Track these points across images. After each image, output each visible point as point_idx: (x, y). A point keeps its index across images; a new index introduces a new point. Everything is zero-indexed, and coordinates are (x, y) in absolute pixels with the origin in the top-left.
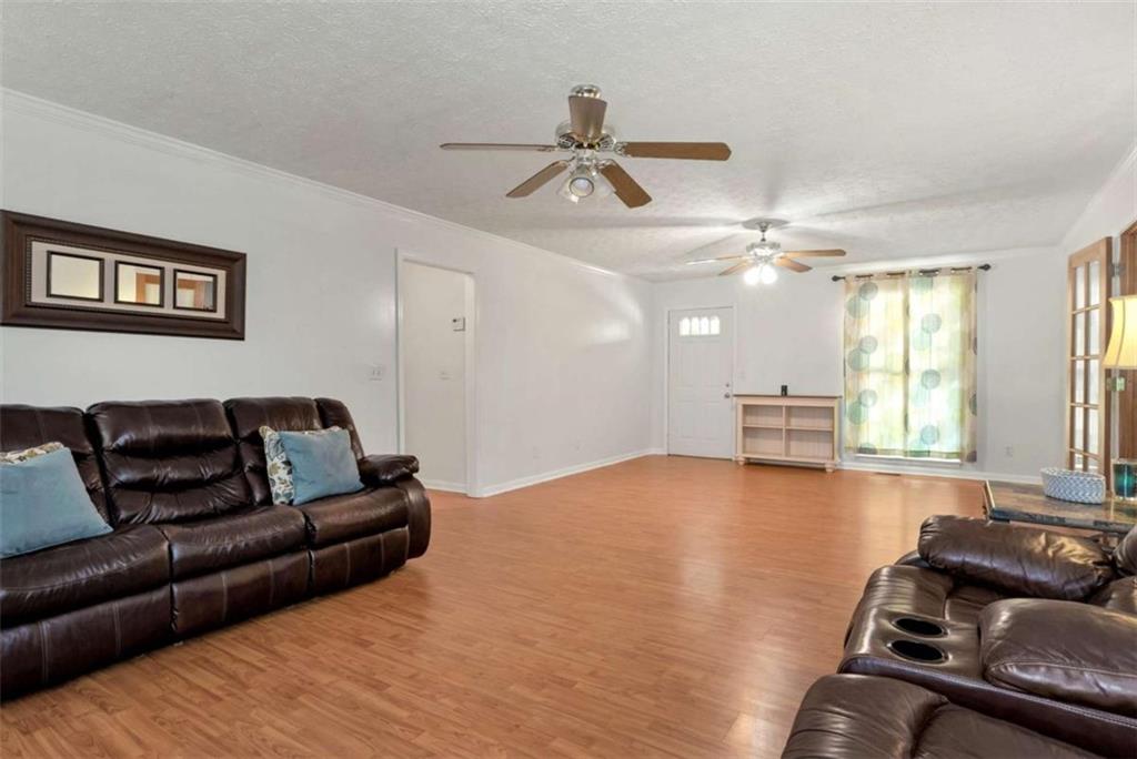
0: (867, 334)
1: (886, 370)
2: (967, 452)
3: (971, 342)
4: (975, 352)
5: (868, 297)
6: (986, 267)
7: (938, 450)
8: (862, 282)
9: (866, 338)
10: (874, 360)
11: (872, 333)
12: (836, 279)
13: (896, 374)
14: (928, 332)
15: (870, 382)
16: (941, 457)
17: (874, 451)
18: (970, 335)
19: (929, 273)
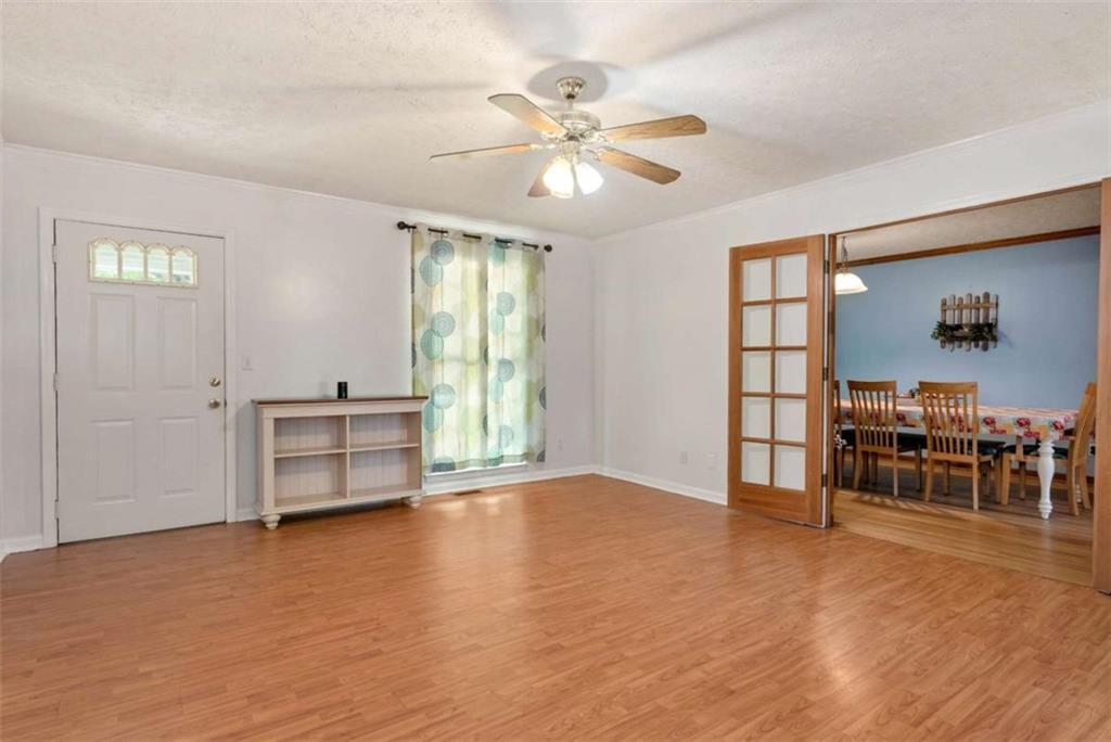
0: (440, 310)
1: (463, 360)
2: (537, 452)
3: (538, 328)
4: (544, 339)
5: (440, 260)
6: (548, 248)
7: (511, 453)
8: (434, 237)
9: (438, 314)
10: (450, 345)
11: (448, 309)
12: (402, 226)
13: (472, 364)
14: (501, 314)
15: (446, 375)
16: (515, 462)
17: (451, 466)
18: (538, 322)
19: (502, 243)
